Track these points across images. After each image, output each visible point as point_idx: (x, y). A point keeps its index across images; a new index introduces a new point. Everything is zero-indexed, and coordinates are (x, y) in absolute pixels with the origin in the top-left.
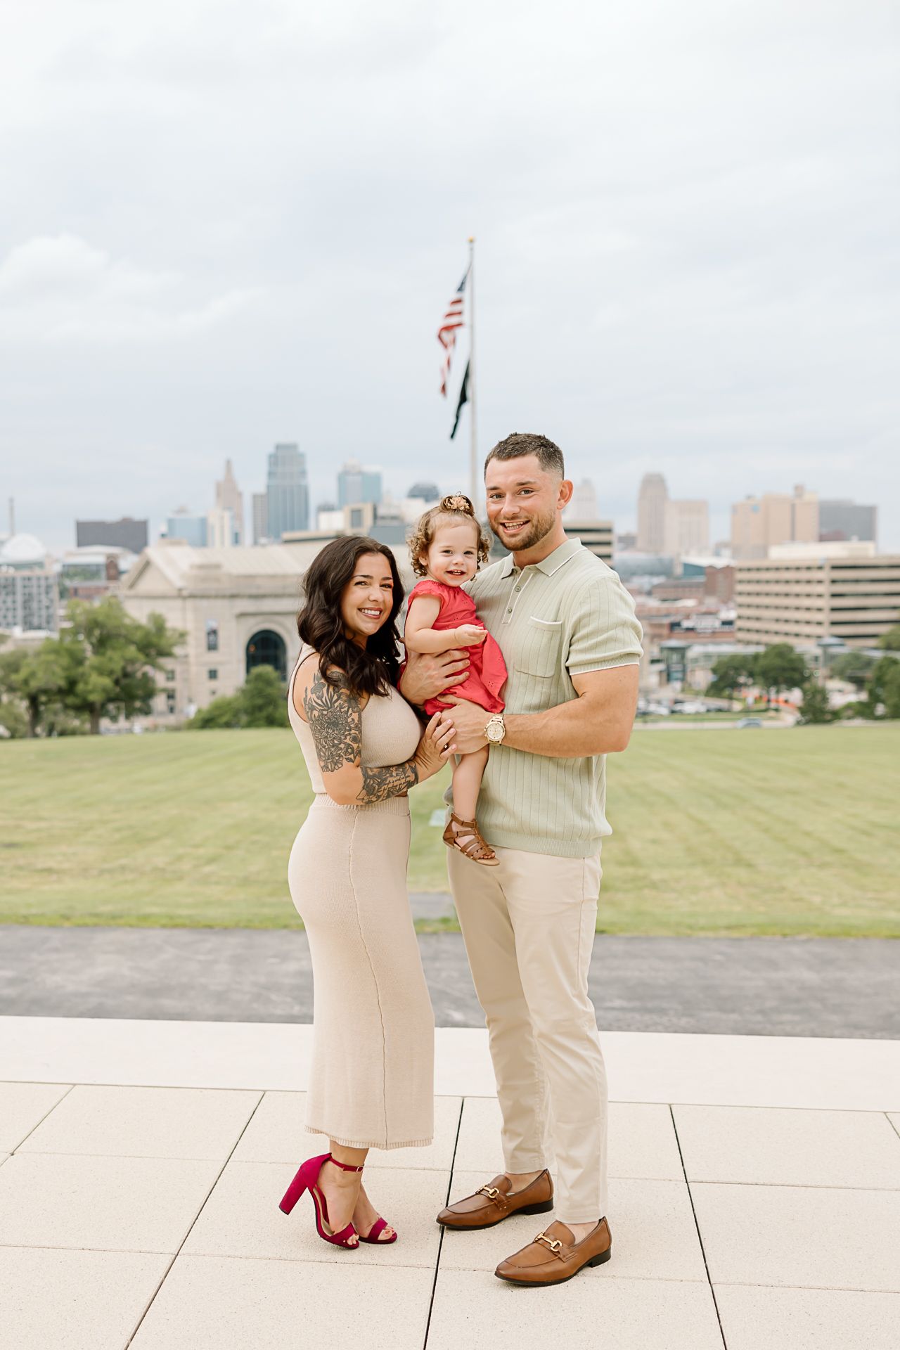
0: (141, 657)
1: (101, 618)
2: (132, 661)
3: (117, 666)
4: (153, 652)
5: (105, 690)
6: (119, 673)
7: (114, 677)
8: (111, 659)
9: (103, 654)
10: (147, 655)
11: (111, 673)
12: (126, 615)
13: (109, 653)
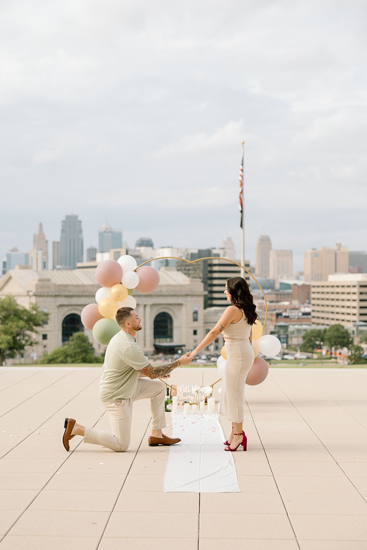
0: (27, 325)
1: (5, 306)
2: (22, 328)
3: (15, 330)
4: (31, 323)
5: (8, 343)
6: (15, 335)
7: (13, 336)
8: (11, 327)
9: (7, 324)
10: (29, 324)
11: (12, 333)
12: (17, 305)
13: (10, 324)
